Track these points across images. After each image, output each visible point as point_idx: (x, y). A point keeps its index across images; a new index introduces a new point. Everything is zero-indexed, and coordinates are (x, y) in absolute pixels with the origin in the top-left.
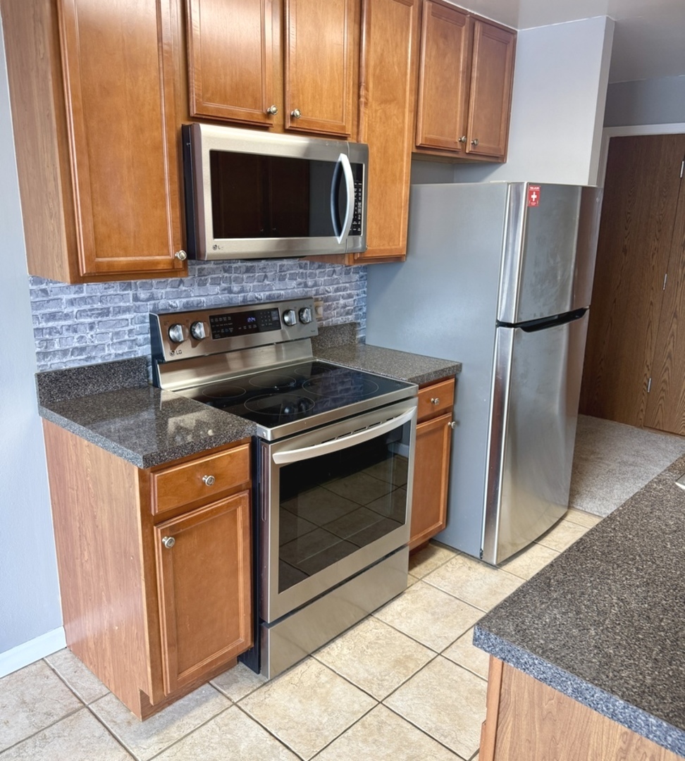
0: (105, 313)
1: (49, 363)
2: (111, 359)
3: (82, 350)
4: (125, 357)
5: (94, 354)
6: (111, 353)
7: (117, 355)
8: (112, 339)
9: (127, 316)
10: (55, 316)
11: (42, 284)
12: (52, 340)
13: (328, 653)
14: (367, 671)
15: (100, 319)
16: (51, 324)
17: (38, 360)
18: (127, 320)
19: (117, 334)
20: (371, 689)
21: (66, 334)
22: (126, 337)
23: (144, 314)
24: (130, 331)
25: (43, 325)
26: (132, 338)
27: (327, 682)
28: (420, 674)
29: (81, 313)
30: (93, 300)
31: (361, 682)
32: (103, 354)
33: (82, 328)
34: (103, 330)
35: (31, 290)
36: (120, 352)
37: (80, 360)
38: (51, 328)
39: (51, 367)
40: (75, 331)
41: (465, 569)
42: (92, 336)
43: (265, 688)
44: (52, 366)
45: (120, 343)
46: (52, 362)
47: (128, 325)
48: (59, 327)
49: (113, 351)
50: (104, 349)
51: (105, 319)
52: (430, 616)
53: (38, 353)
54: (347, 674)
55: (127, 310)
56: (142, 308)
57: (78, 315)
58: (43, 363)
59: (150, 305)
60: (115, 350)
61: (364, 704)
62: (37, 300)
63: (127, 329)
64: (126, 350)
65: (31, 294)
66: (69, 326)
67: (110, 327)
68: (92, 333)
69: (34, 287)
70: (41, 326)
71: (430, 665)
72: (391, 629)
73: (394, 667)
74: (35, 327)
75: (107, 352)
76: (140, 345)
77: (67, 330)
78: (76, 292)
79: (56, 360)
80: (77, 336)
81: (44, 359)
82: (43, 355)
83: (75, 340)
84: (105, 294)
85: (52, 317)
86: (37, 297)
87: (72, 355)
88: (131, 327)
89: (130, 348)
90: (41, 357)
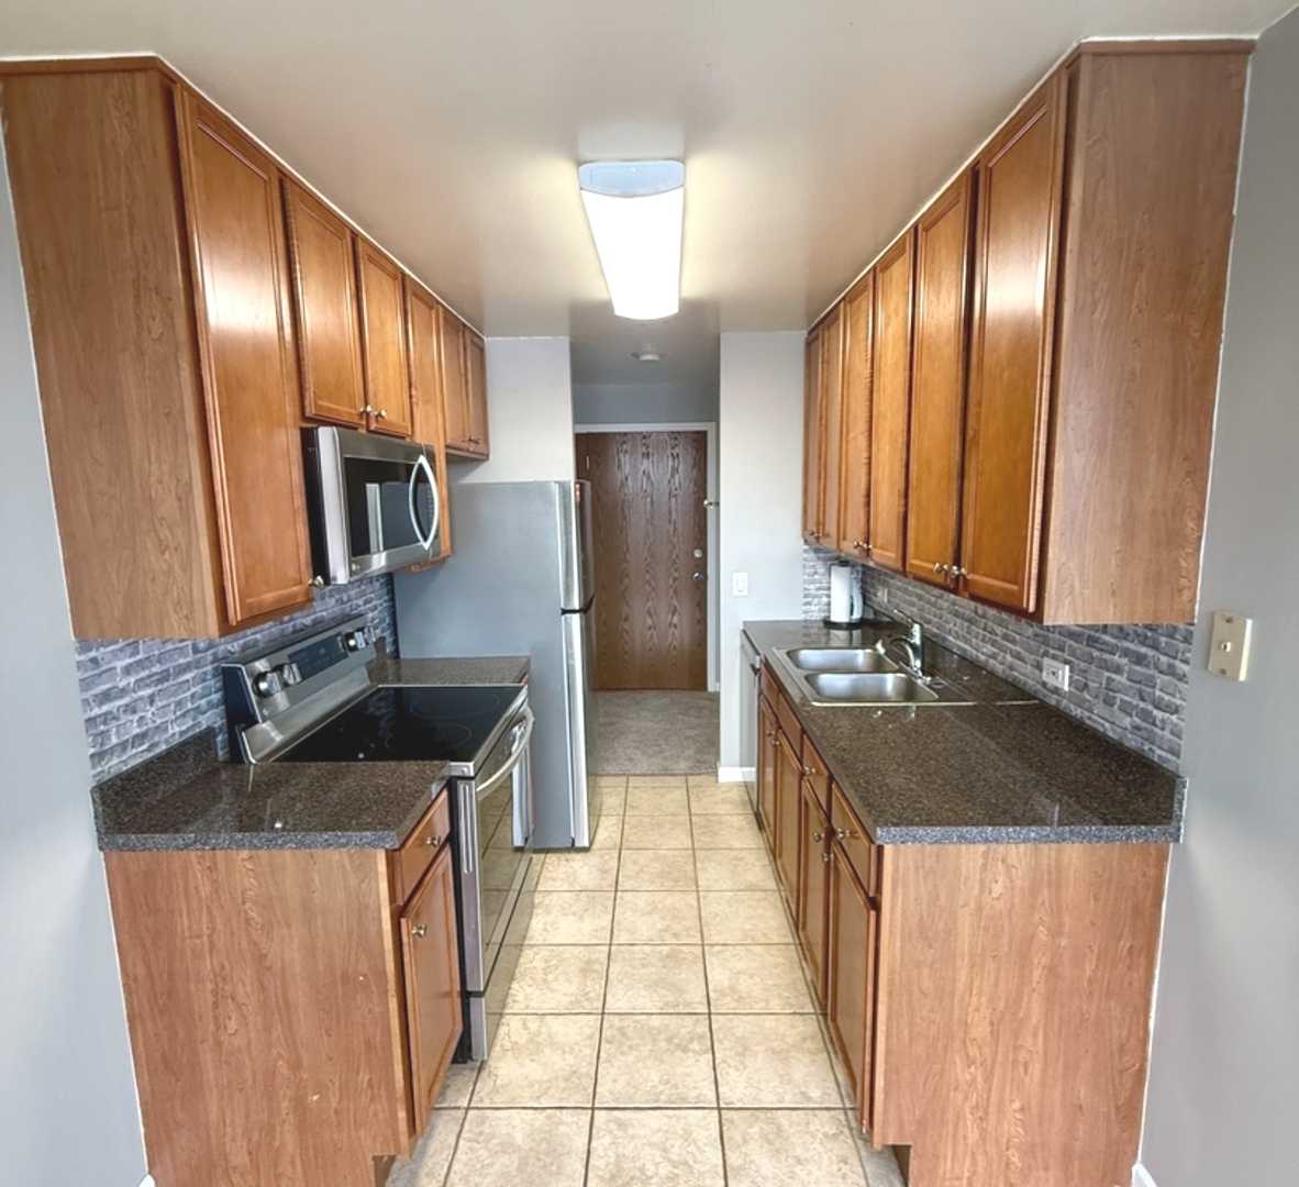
0: (164, 677)
1: (106, 768)
2: (177, 740)
3: (142, 736)
4: (190, 734)
5: (156, 739)
6: (176, 731)
7: (182, 733)
8: (175, 713)
9: (188, 676)
10: (108, 695)
11: (91, 650)
12: (108, 731)
13: (514, 1001)
14: (565, 994)
15: (160, 687)
16: (105, 708)
17: (94, 767)
18: (188, 681)
19: (179, 704)
20: (584, 1008)
21: (124, 718)
22: (189, 706)
23: (204, 669)
24: (193, 696)
25: (96, 711)
26: (195, 705)
27: (540, 1027)
28: (611, 970)
29: (140, 684)
30: (151, 662)
31: (570, 1007)
32: (166, 736)
33: (140, 704)
34: (165, 702)
35: (78, 662)
36: (184, 728)
37: (142, 752)
38: (106, 714)
39: (109, 773)
40: (134, 712)
41: (563, 863)
42: (153, 714)
43: (484, 1074)
44: (112, 770)
45: (184, 715)
46: (111, 764)
47: (189, 689)
48: (115, 710)
49: (177, 729)
50: (167, 729)
51: (166, 685)
52: (572, 917)
53: (92, 756)
54: (551, 1009)
55: (187, 668)
56: (202, 661)
57: (136, 688)
58: (99, 769)
59: (209, 655)
60: (179, 726)
61: (591, 1024)
62: (86, 675)
63: (188, 694)
64: (191, 723)
65: (79, 668)
66: (127, 705)
67: (171, 696)
68: (153, 709)
69: (82, 658)
70: (93, 714)
71: (612, 957)
72: (550, 948)
73: (585, 977)
74: (87, 716)
75: (171, 732)
76: (204, 713)
77: (125, 712)
78: (132, 655)
79: (115, 761)
80: (136, 717)
81: (99, 763)
82: (98, 757)
83: (135, 724)
84: (163, 650)
85: (106, 697)
86: (86, 671)
87: (133, 747)
88: (193, 690)
89: (194, 719)
90: (96, 760)
